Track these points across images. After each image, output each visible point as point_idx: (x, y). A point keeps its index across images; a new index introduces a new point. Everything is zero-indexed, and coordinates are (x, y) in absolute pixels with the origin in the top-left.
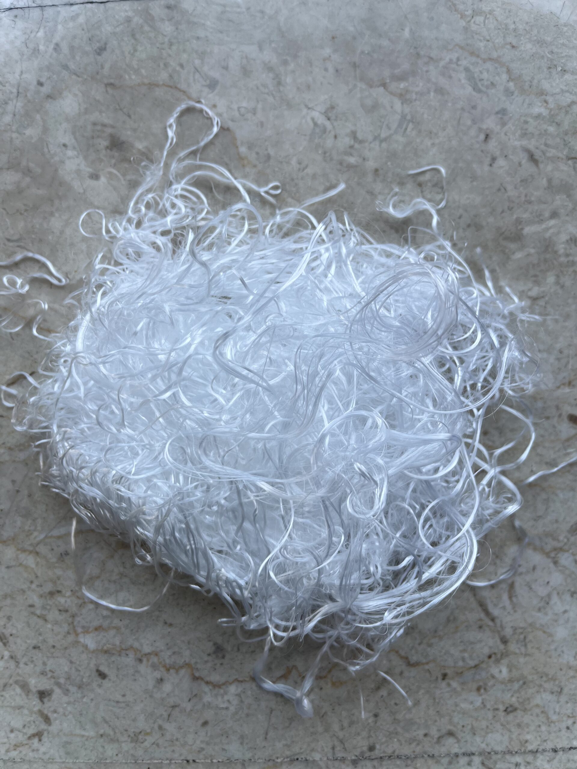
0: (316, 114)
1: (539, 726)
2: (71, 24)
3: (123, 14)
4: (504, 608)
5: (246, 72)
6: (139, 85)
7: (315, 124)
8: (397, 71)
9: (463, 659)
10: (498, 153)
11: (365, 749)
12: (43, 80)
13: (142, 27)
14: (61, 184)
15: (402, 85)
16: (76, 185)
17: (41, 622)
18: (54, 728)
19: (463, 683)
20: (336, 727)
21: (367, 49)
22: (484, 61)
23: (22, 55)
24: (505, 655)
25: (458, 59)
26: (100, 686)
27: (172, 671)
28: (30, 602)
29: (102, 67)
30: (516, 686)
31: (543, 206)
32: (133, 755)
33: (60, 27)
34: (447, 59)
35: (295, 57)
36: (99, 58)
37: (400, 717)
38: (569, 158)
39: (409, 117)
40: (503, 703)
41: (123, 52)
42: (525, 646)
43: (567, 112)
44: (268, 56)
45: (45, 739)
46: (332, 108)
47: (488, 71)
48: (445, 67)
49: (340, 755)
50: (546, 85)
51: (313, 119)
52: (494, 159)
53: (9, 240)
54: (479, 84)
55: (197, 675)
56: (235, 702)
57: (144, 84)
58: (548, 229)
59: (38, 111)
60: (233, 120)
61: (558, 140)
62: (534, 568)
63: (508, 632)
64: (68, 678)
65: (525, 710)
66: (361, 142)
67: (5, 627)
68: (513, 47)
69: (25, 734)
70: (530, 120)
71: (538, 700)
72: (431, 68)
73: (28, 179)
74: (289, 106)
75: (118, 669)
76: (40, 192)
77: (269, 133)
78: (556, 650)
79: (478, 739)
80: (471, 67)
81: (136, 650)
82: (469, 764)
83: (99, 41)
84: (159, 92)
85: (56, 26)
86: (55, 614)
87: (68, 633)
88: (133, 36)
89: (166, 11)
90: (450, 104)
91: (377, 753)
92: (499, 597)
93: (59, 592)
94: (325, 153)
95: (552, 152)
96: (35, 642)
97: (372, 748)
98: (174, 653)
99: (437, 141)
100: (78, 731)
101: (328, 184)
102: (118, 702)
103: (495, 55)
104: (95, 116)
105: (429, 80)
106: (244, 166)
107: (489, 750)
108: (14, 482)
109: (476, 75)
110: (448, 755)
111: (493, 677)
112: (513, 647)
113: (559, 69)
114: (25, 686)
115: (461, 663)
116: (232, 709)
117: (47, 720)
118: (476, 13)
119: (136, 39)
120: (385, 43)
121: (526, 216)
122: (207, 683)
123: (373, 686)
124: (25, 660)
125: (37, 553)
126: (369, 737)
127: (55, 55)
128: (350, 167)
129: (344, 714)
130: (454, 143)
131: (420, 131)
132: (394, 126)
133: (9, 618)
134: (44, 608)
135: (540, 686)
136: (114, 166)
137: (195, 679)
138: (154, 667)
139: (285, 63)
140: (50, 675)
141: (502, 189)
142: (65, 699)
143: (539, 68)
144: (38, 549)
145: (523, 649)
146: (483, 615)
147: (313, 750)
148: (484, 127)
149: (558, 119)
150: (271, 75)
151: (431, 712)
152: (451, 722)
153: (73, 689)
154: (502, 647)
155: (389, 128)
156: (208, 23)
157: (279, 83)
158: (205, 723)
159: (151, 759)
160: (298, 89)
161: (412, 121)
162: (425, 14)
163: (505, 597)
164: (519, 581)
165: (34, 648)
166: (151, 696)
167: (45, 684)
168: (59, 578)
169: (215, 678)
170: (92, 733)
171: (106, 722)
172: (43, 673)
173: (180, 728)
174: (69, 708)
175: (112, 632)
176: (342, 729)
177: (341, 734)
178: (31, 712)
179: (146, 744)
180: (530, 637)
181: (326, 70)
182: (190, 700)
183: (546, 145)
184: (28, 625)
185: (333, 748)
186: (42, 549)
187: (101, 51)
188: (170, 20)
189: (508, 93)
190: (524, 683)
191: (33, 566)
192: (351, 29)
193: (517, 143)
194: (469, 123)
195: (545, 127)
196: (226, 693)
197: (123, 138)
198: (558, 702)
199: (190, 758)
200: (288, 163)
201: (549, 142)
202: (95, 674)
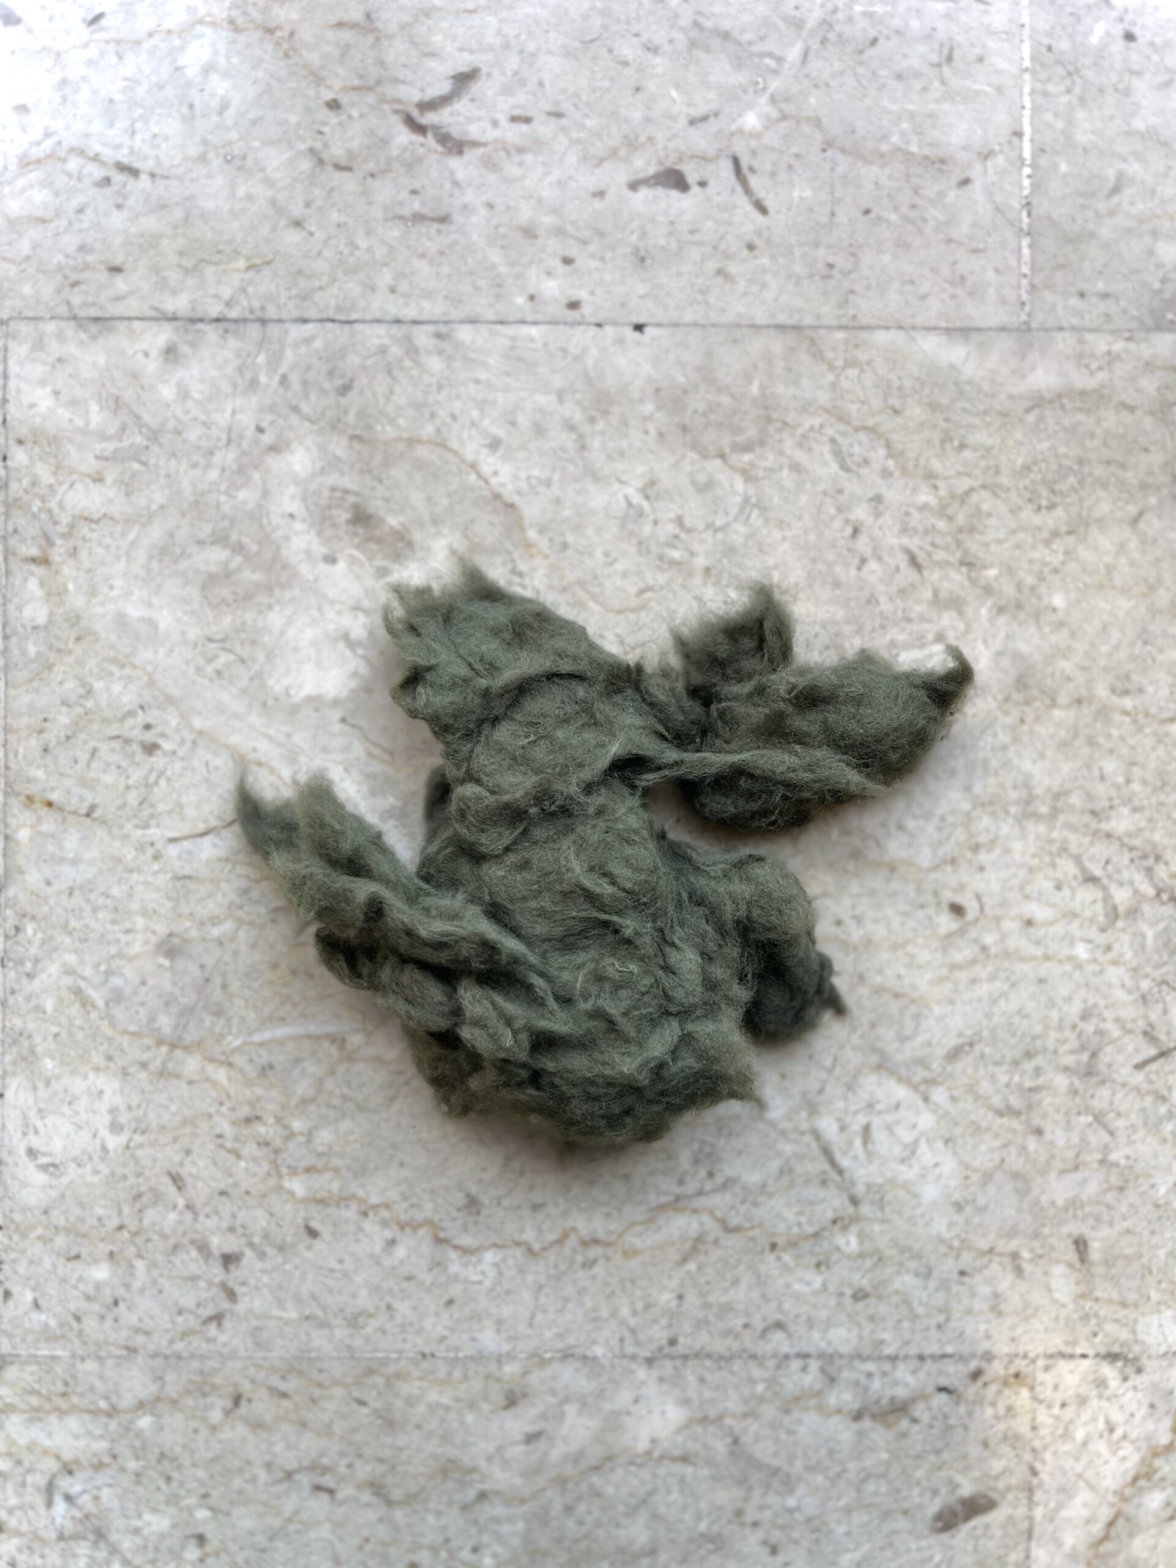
0: (630, 491)
1: (899, 1321)
2: (303, 350)
3: (376, 342)
4: (856, 1158)
5: (539, 430)
6: (396, 440)
7: (630, 504)
8: (740, 439)
9: (799, 1225)
10: (868, 553)
11: (664, 1342)
12: (264, 424)
13: (401, 361)
14: (285, 567)
15: (747, 457)
16: (304, 569)
17: (231, 1158)
18: (241, 1307)
19: (798, 1257)
20: (625, 1312)
21: (702, 407)
22: (857, 429)
23: (235, 386)
24: (855, 1219)
25: (822, 426)
26: (309, 1248)
27: (408, 1230)
28: (218, 1131)
29: (346, 413)
30: (869, 1263)
31: (925, 626)
32: (349, 1347)
33: (288, 352)
34: (807, 426)
35: (606, 413)
36: (342, 400)
37: (712, 1299)
38: (962, 563)
39: (753, 500)
40: (851, 1286)
41: (374, 394)
42: (882, 1208)
43: (963, 503)
44: (570, 410)
45: (227, 1323)
46: (652, 483)
47: (860, 443)
48: (804, 436)
49: (630, 1350)
50: (936, 465)
51: (626, 497)
52: (863, 561)
53: (210, 640)
54: (848, 461)
55: (442, 1235)
56: (491, 1272)
57: (401, 439)
58: (931, 656)
59: (256, 467)
60: (519, 493)
61: (949, 539)
62: (898, 1106)
63: (860, 1189)
64: (266, 1236)
65: (880, 1298)
66: (689, 531)
67: (181, 1164)
68: (896, 412)
69: (198, 1316)
70: (912, 511)
71: (897, 1284)
72: (785, 436)
73: (239, 559)
74: (597, 478)
75: (335, 1225)
76: (256, 577)
77: (567, 513)
78: (923, 1215)
79: (816, 1335)
80: (839, 439)
81: (361, 1201)
82: (804, 1369)
83: (343, 376)
84: (422, 452)
85: (282, 349)
86: (250, 1149)
87: (269, 1174)
88: (389, 372)
89: (435, 341)
90: (808, 486)
91: (680, 1349)
92: (850, 1143)
93: (258, 1118)
94: (640, 543)
95: (940, 555)
96: (221, 1186)
97: (673, 1342)
98: (412, 1206)
99: (788, 534)
100: (276, 1312)
101: (642, 585)
102: (332, 1271)
103: (870, 423)
104: (333, 479)
105: (781, 453)
106: (532, 556)
107: (830, 1350)
108: (202, 967)
109: (844, 448)
110: (775, 1355)
111: (838, 1249)
112: (866, 1210)
113: (956, 443)
114: (203, 1248)
115: (795, 1230)
116: (488, 1283)
117: (232, 1296)
118: (849, 364)
119: (393, 378)
120: (726, 400)
121: (902, 637)
122: (456, 1247)
123: (676, 1257)
124: (207, 1210)
125: (231, 1065)
126: (670, 1326)
127: (281, 391)
128: (673, 563)
129: (638, 1293)
130: (812, 537)
131: (767, 520)
132: (734, 511)
133: (188, 1152)
134: (236, 1139)
135: (901, 1265)
136: (358, 547)
137: (439, 1241)
138: (384, 1224)
139: (592, 420)
140: (240, 1231)
141: (872, 600)
142: (259, 1265)
143: (929, 441)
144: (232, 1059)
145: (879, 1214)
146: (827, 1166)
147: (594, 1342)
148: (852, 517)
149: (950, 511)
150: (573, 436)
151: (755, 1294)
152: (780, 1309)
153: (271, 1251)
154: (851, 1209)
155: (726, 513)
156: (491, 362)
157: (583, 448)
158: (450, 1302)
159: (375, 1350)
160: (609, 457)
161: (757, 505)
162: (781, 364)
163: (858, 1143)
164: (876, 1122)
165: (223, 1193)
166: (378, 1264)
167: (232, 1244)
168: (259, 1099)
169: (467, 1241)
170: (293, 1315)
171: (313, 1297)
172: (231, 1229)
173: (415, 1308)
174: (265, 1279)
175: (328, 1176)
176: (634, 1313)
177: (632, 1322)
178: (210, 1284)
179: (368, 1330)
180: (889, 1197)
181: (646, 432)
182: (430, 1270)
183: (933, 545)
184: (215, 1163)
185: (622, 1340)
186: (239, 1060)
187: (344, 390)
188: (440, 353)
189: (886, 473)
190: (880, 1260)
191: (224, 1082)
192: (681, 379)
193: (895, 542)
194: (832, 511)
195: (933, 520)
196: (480, 1261)
197: (371, 510)
198: (925, 1288)
199: (427, 1350)
200: (591, 555)
201: (938, 540)
202: (302, 1232)
